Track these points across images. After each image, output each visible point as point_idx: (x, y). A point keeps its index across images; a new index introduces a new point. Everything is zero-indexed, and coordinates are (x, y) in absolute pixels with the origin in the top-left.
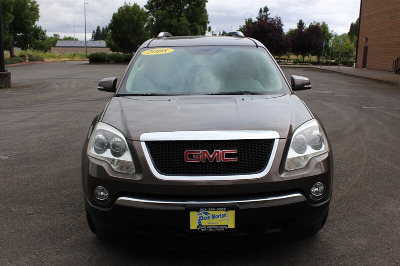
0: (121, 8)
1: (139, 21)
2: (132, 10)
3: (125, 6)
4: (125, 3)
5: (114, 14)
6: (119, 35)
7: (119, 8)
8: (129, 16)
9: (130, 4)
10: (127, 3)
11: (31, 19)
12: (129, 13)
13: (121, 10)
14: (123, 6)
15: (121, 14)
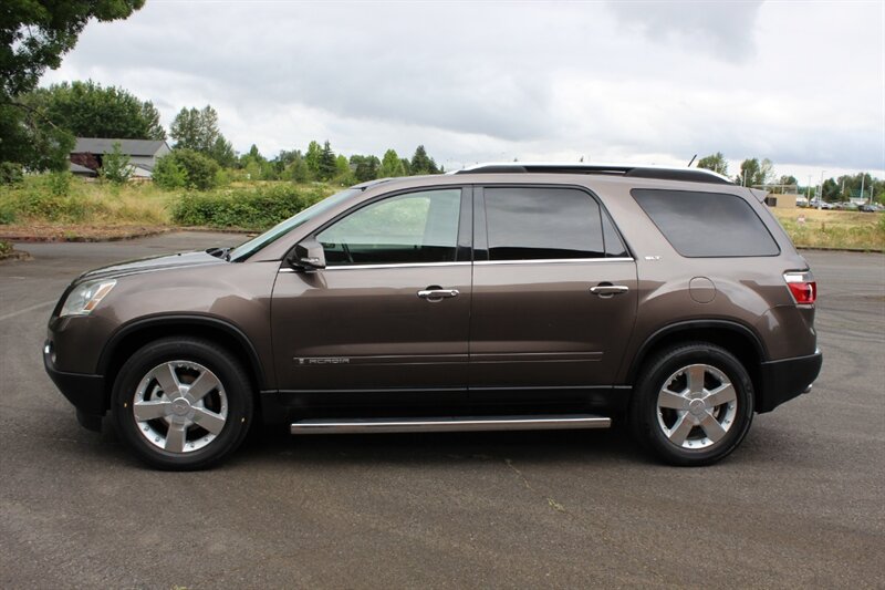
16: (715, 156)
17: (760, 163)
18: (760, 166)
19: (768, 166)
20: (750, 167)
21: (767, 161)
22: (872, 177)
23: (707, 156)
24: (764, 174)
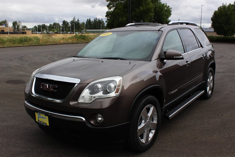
0: (220, 7)
1: (231, 15)
2: (227, 8)
3: (222, 6)
4: (223, 4)
5: (215, 11)
6: (217, 24)
7: (219, 7)
8: (225, 12)
9: (226, 4)
10: (225, 4)
11: (165, 16)
12: (225, 10)
13: (220, 9)
14: (221, 6)
15: (219, 11)
16: (4, 21)
17: (17, 22)
18: (18, 23)
19: (20, 23)
20: (15, 24)
21: (20, 22)
22: (46, 25)
23: (2, 21)
24: (19, 25)
